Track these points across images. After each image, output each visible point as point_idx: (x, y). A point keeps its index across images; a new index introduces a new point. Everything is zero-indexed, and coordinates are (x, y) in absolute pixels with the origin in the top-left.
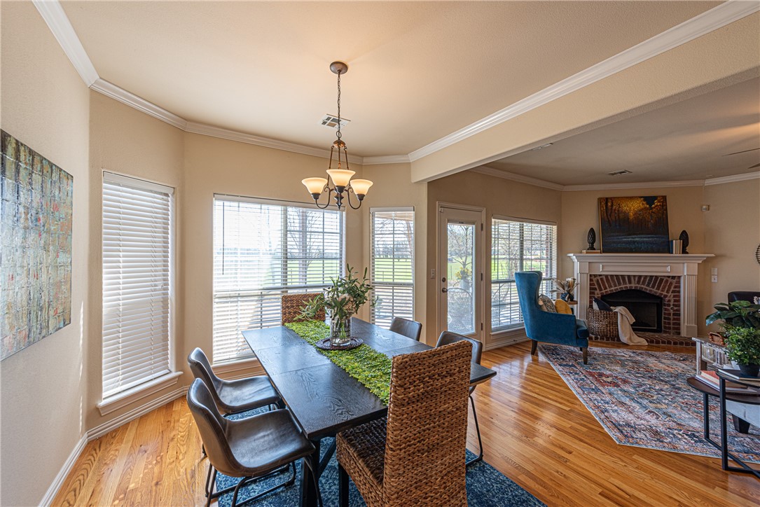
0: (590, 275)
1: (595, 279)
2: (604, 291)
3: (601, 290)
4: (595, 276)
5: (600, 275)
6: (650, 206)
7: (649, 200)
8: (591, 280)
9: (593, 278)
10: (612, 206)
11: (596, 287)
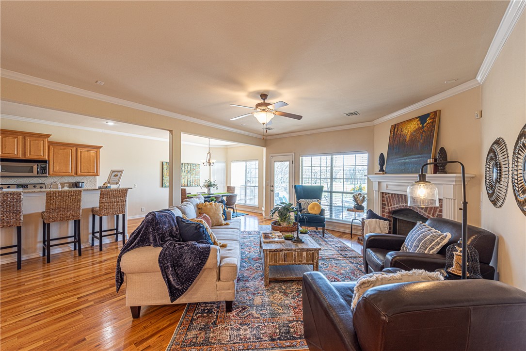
0: (383, 193)
1: (385, 197)
2: (390, 208)
3: (388, 207)
4: (386, 194)
5: (388, 193)
6: (423, 124)
7: (423, 119)
8: (383, 197)
9: (384, 195)
10: (397, 132)
11: (386, 203)
